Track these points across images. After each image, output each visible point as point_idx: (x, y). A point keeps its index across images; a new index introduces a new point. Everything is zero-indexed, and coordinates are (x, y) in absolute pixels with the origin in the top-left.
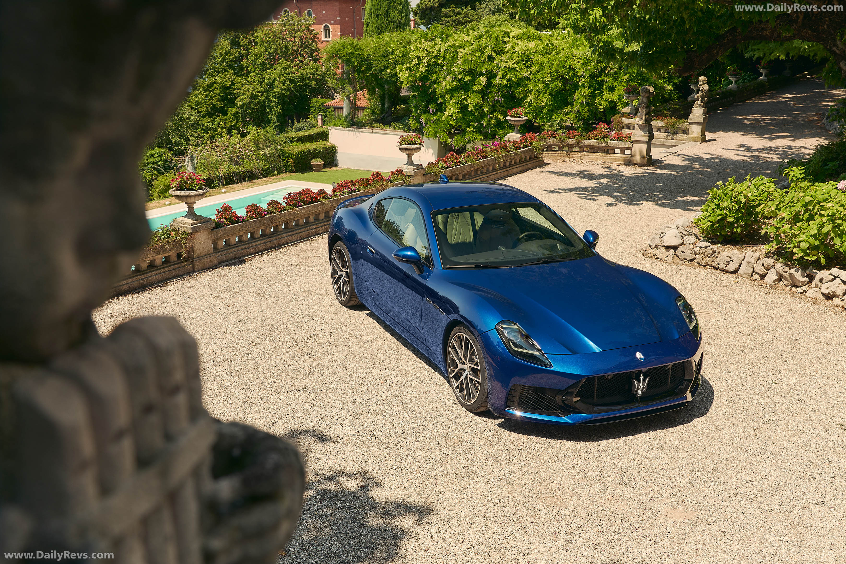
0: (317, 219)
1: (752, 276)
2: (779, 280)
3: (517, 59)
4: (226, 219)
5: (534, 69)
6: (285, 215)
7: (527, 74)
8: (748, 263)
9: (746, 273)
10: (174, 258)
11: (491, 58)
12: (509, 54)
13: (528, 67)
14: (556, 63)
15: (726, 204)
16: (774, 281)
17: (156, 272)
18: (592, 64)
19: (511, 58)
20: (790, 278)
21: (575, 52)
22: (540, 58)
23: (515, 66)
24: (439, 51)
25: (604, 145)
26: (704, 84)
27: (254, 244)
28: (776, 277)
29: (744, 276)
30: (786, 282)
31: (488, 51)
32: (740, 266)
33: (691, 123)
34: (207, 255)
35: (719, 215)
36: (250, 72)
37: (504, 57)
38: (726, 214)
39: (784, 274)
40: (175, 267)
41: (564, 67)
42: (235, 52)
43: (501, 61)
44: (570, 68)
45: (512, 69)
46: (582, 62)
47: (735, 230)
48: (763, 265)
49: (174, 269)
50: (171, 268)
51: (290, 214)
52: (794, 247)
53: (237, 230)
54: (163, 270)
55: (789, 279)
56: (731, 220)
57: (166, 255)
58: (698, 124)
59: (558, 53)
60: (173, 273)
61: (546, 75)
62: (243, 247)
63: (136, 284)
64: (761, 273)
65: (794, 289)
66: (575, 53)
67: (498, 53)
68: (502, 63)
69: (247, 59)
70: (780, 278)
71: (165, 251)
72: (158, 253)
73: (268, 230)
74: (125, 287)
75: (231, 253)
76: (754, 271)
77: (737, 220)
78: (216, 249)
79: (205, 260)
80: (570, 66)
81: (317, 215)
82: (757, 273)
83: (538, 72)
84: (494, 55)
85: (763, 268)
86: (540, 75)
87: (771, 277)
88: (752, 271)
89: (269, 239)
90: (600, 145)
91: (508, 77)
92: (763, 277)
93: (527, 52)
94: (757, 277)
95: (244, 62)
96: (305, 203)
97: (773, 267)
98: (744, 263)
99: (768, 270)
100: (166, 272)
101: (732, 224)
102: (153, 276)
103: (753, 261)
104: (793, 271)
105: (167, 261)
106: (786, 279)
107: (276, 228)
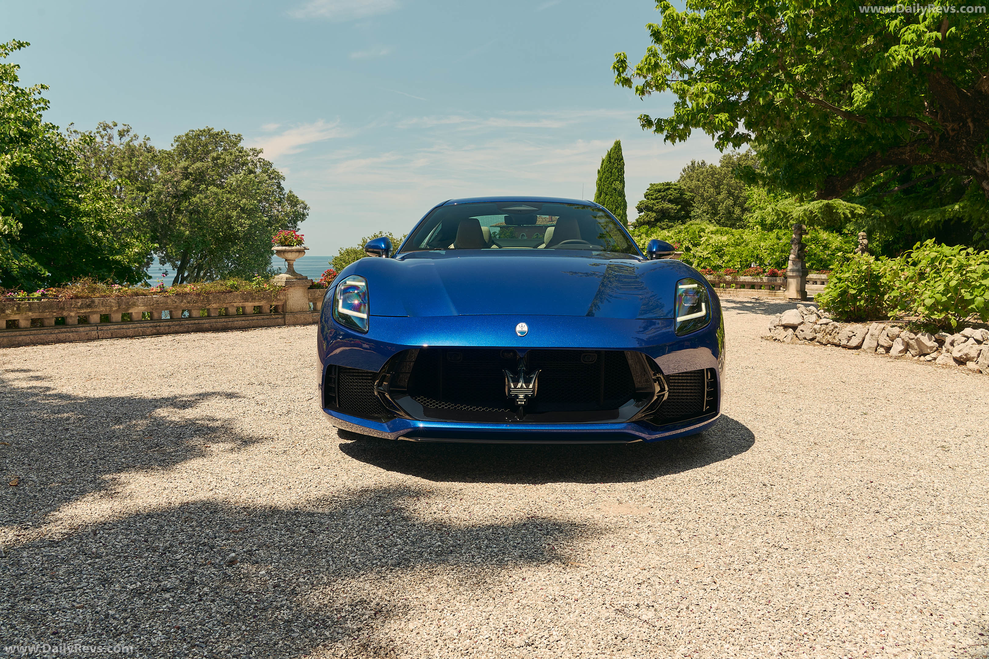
1: (876, 350)
2: (906, 350)
3: (711, 250)
5: (726, 258)
7: (720, 263)
8: (872, 335)
9: (870, 348)
10: (266, 309)
11: (688, 249)
12: (704, 246)
13: (721, 257)
14: (745, 253)
16: (900, 352)
17: (244, 318)
18: (777, 254)
19: (706, 249)
20: (917, 345)
21: (762, 244)
22: (732, 249)
23: (709, 255)
24: (644, 244)
25: (759, 280)
28: (902, 348)
29: (868, 351)
30: (913, 352)
31: (686, 244)
32: (863, 340)
34: (302, 312)
35: (840, 289)
37: (699, 248)
38: (848, 286)
39: (911, 342)
40: (265, 317)
41: (752, 256)
43: (697, 251)
44: (757, 257)
45: (706, 258)
46: (768, 252)
48: (888, 336)
49: (263, 319)
50: (260, 317)
52: (918, 307)
54: (251, 318)
55: (916, 347)
56: (853, 292)
57: (257, 304)
59: (747, 245)
60: (261, 322)
61: (736, 263)
63: (219, 325)
64: (886, 345)
65: (922, 358)
66: (762, 245)
67: (695, 245)
68: (698, 253)
70: (907, 347)
74: (207, 325)
76: (878, 345)
79: (298, 316)
80: (757, 255)
82: (882, 346)
83: (730, 261)
84: (691, 246)
85: (888, 339)
86: (731, 264)
87: (898, 346)
88: (876, 344)
90: (755, 281)
91: (702, 265)
92: (888, 349)
93: (720, 244)
94: (881, 350)
97: (898, 336)
98: (868, 337)
99: (893, 341)
100: (254, 320)
102: (239, 322)
103: (876, 333)
104: (919, 335)
105: (259, 310)
106: (913, 348)
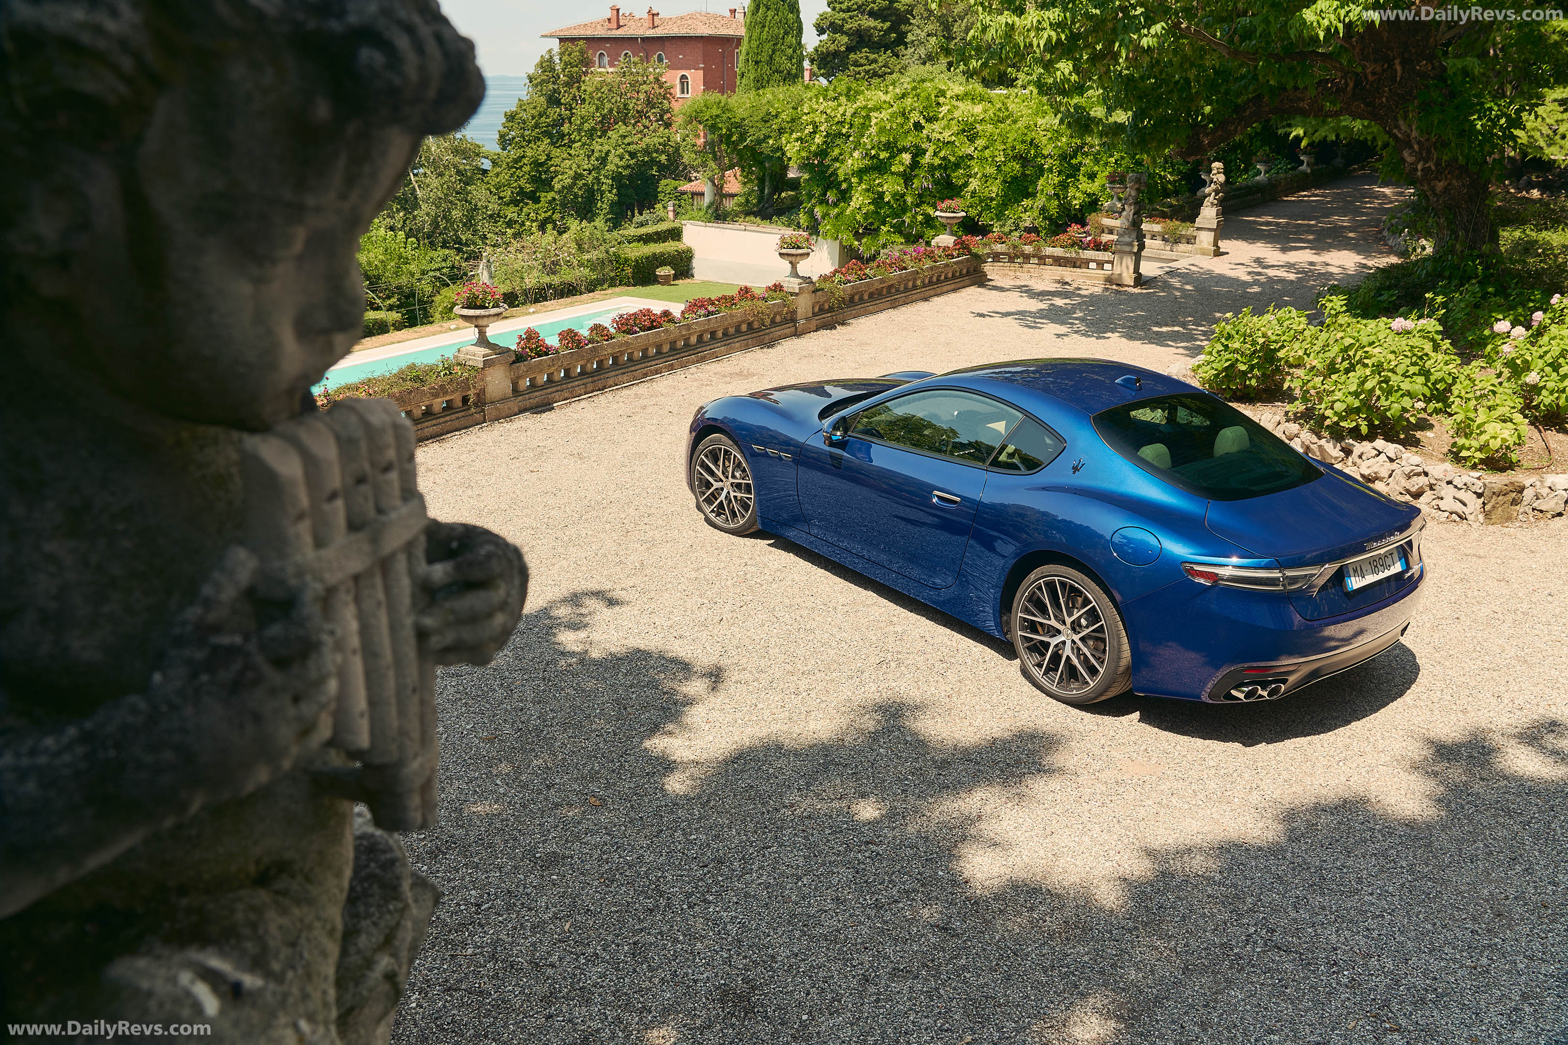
0: (659, 353)
3: (956, 128)
4: (531, 350)
5: (980, 143)
6: (613, 346)
7: (970, 150)
10: (458, 403)
11: (918, 127)
12: (945, 122)
13: (972, 139)
14: (1011, 136)
15: (1237, 345)
17: (434, 422)
18: (1064, 139)
19: (948, 127)
21: (1040, 121)
22: (990, 128)
23: (953, 138)
24: (843, 115)
26: (1219, 173)
27: (570, 385)
31: (915, 117)
33: (1198, 229)
34: (504, 399)
35: (1227, 360)
36: (574, 142)
37: (937, 126)
38: (1237, 360)
40: (459, 415)
41: (1023, 142)
42: (554, 113)
43: (933, 131)
44: (1031, 143)
45: (948, 142)
46: (1049, 135)
47: (1248, 383)
49: (457, 418)
50: (454, 416)
51: (621, 345)
52: (1326, 409)
53: (546, 365)
54: (442, 420)
56: (1243, 368)
57: (448, 398)
58: (1210, 230)
59: (1015, 122)
60: (456, 424)
61: (997, 153)
62: (554, 389)
66: (1039, 123)
67: (929, 120)
68: (935, 134)
69: (570, 123)
71: (446, 393)
72: (436, 396)
73: (589, 365)
75: (537, 397)
77: (1252, 368)
78: (516, 391)
79: (500, 406)
80: (1032, 140)
81: (659, 347)
83: (986, 148)
84: (923, 122)
86: (987, 153)
89: (590, 379)
91: (942, 154)
93: (971, 120)
95: (566, 128)
96: (643, 329)
97: (1297, 436)
100: (447, 422)
101: (1244, 373)
102: (431, 428)
104: (1323, 442)
105: (449, 407)
107: (600, 363)
